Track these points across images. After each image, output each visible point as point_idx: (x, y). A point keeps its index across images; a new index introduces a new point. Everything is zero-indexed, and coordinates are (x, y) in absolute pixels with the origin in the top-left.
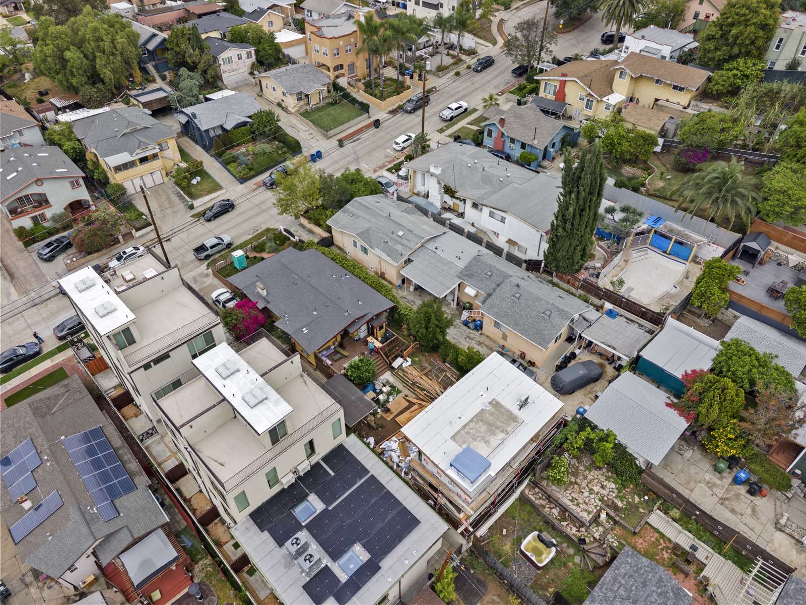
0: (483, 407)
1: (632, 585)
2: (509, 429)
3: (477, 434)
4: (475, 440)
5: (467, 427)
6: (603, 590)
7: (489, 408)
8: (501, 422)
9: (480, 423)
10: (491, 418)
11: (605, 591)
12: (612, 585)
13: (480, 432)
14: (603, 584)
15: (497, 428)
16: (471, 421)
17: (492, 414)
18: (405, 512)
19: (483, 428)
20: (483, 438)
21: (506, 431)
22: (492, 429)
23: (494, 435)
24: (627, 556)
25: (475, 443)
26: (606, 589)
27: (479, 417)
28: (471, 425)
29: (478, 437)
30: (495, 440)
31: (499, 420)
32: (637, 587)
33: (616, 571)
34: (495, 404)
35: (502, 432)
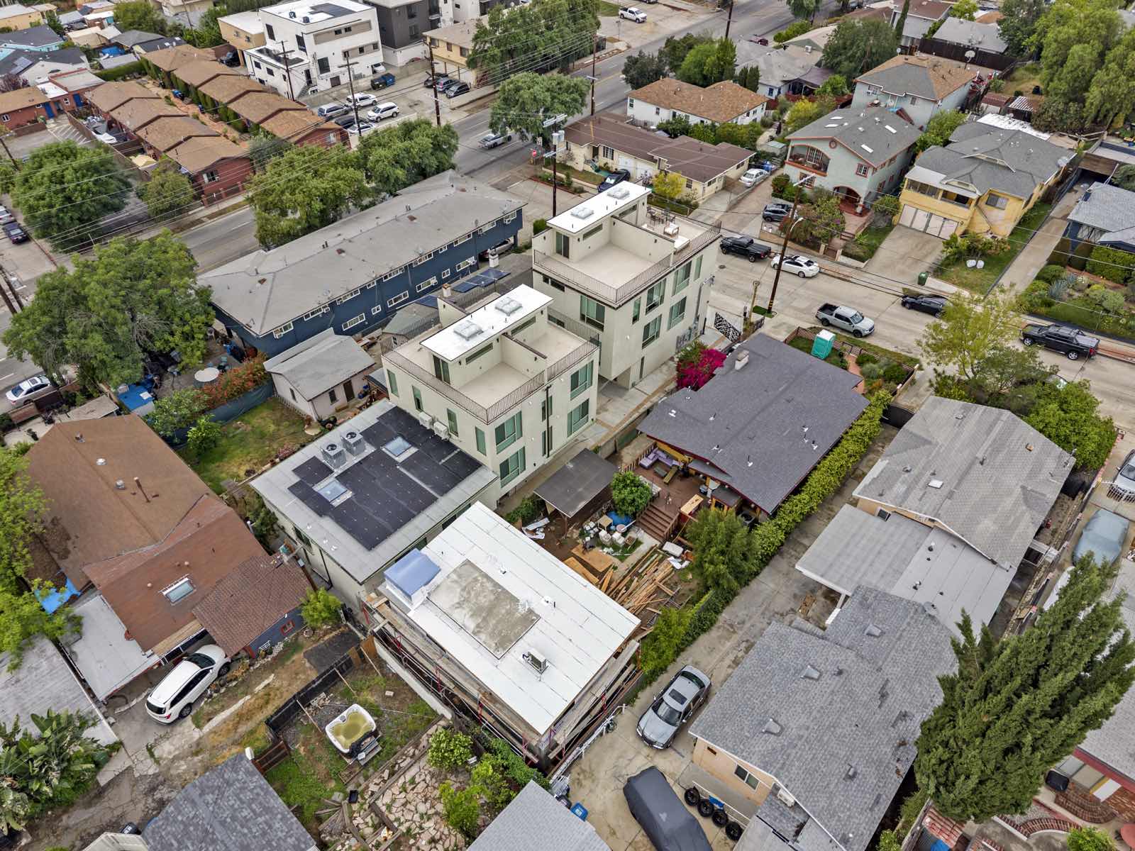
0: (521, 602)
1: (250, 829)
2: (483, 637)
3: (473, 593)
4: (463, 590)
5: (485, 580)
6: (258, 790)
7: (522, 610)
8: (496, 626)
9: (492, 597)
10: (503, 611)
11: (255, 791)
12: (260, 803)
13: (477, 595)
14: (267, 793)
15: (484, 619)
16: (496, 585)
17: (509, 613)
18: (385, 535)
19: (484, 601)
20: (467, 600)
21: (479, 632)
22: (484, 614)
23: (472, 616)
24: (297, 839)
25: (459, 590)
26: (258, 794)
27: (503, 595)
28: (489, 585)
29: (469, 593)
30: (463, 616)
31: (498, 622)
32: (245, 835)
33: (279, 816)
34: (530, 619)
35: (478, 626)
